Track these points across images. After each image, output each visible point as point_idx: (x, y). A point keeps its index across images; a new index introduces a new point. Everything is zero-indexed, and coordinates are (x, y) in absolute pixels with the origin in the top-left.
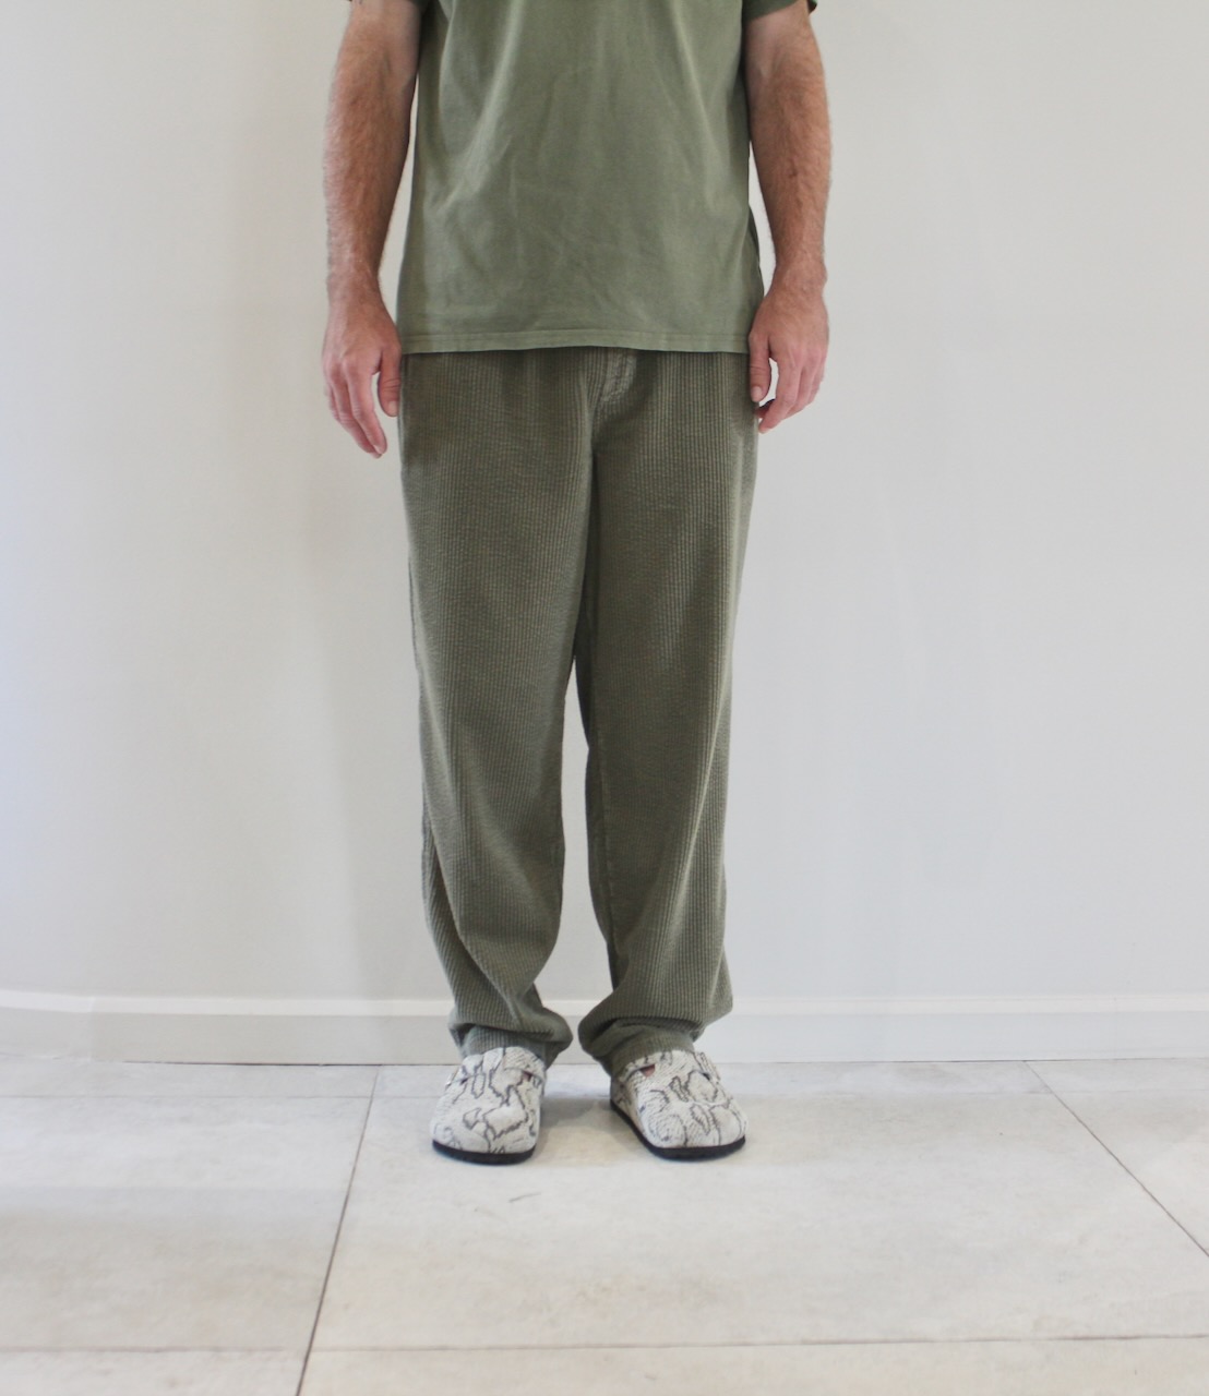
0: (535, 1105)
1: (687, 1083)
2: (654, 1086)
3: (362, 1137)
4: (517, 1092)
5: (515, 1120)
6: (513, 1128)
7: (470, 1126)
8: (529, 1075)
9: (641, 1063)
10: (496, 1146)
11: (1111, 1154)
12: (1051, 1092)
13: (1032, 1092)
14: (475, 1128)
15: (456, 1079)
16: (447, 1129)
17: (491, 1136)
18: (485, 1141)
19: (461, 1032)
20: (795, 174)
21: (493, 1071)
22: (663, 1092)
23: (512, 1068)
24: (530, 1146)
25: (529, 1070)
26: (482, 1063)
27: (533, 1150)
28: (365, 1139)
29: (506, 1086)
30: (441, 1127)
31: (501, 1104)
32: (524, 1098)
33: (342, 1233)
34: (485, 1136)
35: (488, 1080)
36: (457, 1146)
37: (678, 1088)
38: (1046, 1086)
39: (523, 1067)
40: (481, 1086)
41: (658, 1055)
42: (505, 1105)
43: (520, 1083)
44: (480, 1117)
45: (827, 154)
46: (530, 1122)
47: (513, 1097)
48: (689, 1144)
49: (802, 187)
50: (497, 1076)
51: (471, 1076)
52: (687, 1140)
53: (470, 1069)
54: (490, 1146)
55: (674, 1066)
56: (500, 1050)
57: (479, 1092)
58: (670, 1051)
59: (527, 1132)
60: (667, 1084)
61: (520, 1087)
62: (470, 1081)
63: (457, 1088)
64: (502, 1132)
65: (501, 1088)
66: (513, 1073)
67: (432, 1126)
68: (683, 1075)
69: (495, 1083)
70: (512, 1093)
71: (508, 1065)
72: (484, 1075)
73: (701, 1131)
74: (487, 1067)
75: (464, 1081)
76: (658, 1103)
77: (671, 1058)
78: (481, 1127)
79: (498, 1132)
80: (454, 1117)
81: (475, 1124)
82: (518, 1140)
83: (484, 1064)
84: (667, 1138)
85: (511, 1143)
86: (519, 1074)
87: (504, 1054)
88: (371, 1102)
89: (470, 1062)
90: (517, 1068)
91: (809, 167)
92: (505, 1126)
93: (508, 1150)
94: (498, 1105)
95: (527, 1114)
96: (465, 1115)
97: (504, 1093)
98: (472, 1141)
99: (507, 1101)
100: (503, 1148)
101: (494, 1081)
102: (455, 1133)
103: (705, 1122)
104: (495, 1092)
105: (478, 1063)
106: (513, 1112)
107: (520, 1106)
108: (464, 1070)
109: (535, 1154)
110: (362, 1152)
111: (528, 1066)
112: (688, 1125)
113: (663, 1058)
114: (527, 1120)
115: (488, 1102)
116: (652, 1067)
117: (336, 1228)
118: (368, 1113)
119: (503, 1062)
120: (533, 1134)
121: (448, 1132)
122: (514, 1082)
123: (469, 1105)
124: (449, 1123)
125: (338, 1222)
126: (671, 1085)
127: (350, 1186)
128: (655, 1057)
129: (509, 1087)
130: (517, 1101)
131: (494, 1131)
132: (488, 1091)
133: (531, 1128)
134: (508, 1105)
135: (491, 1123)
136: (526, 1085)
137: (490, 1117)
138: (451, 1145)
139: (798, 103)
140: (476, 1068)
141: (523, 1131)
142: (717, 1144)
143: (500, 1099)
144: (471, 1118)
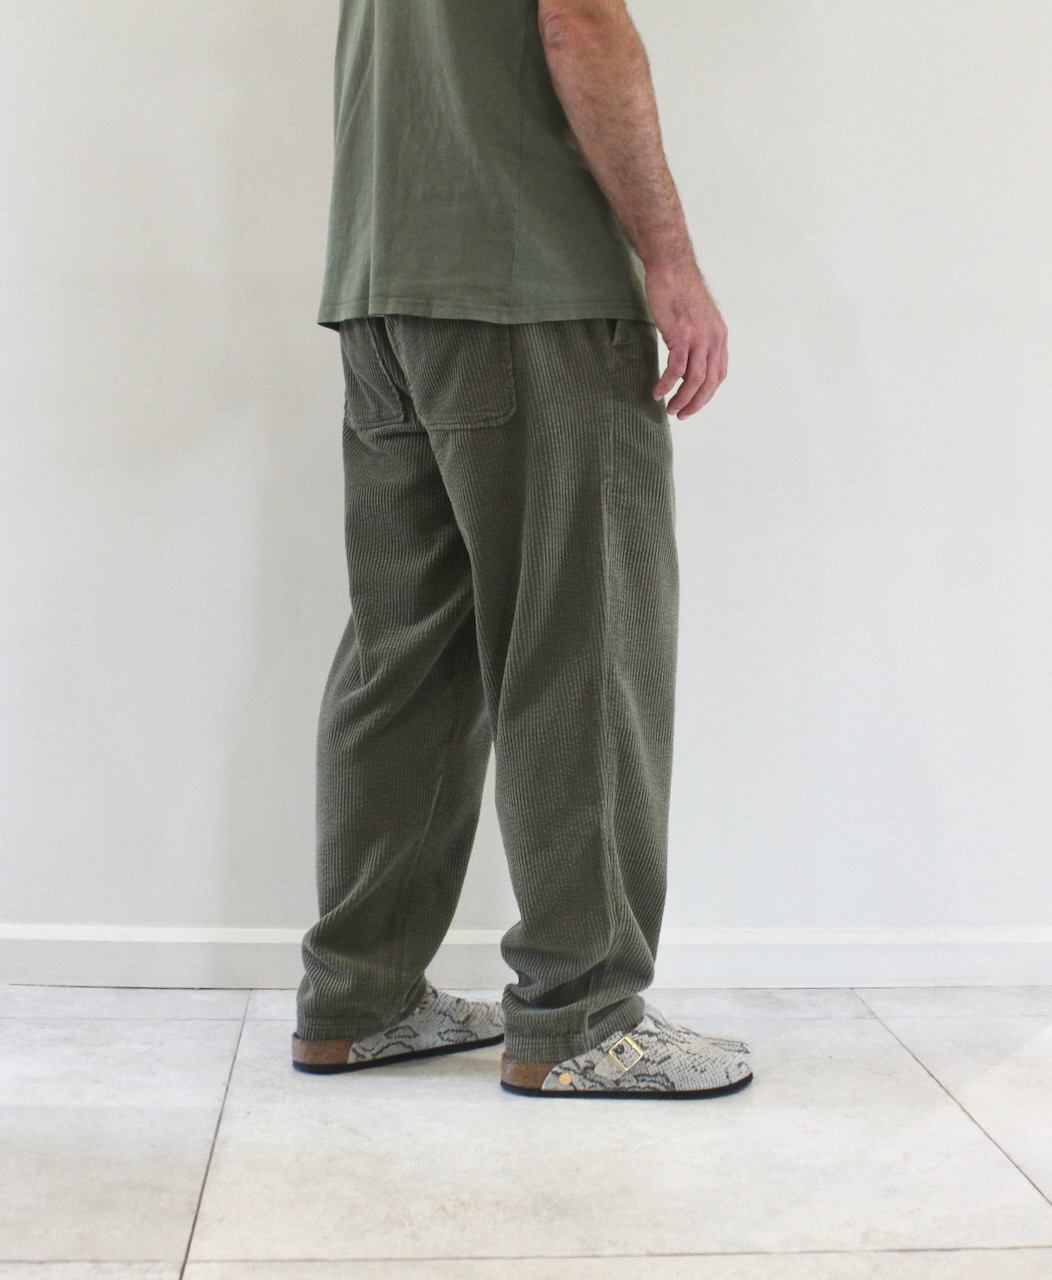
3: (235, 1058)
11: (932, 1076)
12: (877, 1018)
13: (860, 1018)
28: (238, 1059)
33: (215, 1150)
38: (872, 1013)
88: (243, 1024)
110: (234, 1072)
117: (211, 1144)
118: (240, 1035)
125: (212, 1139)
127: (224, 1104)
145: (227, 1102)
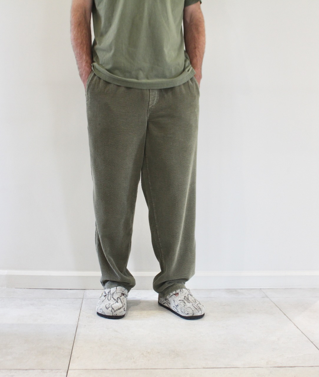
0: (125, 302)
1: (188, 297)
2: (180, 299)
4: (120, 299)
5: (119, 307)
6: (119, 309)
7: (107, 308)
8: (123, 294)
9: (174, 292)
10: (114, 314)
11: (285, 315)
12: (268, 298)
13: (263, 298)
14: (109, 309)
15: (103, 295)
16: (101, 309)
17: (113, 311)
18: (112, 312)
19: (104, 283)
20: (196, 48)
21: (113, 293)
22: (183, 301)
23: (118, 293)
24: (124, 314)
25: (123, 293)
26: (110, 291)
27: (125, 314)
28: (82, 310)
29: (117, 297)
30: (100, 308)
31: (116, 302)
32: (122, 301)
33: (76, 337)
34: (112, 311)
35: (112, 296)
36: (104, 314)
37: (186, 299)
38: (267, 296)
39: (122, 292)
40: (110, 297)
41: (179, 290)
42: (117, 303)
43: (121, 296)
44: (110, 306)
45: (204, 44)
46: (124, 307)
47: (119, 301)
48: (194, 315)
49: (197, 51)
50: (114, 295)
51: (107, 295)
52: (193, 314)
53: (107, 293)
54: (113, 314)
55: (184, 293)
56: (115, 288)
57: (109, 299)
58: (182, 289)
59: (123, 310)
60: (183, 298)
61: (121, 298)
62: (107, 296)
63: (103, 298)
64: (116, 310)
65: (116, 298)
66: (119, 294)
67: (97, 308)
68: (186, 295)
69: (114, 297)
70: (119, 299)
71: (117, 292)
72: (111, 294)
73: (197, 311)
74: (112, 292)
75: (105, 296)
76: (182, 304)
77: (183, 291)
78: (110, 309)
79: (115, 310)
80: (103, 306)
81: (109, 308)
82: (121, 312)
83: (111, 291)
84: (188, 314)
85: (118, 313)
86: (121, 294)
87: (116, 288)
88: (83, 300)
89: (107, 291)
90: (120, 293)
91: (200, 47)
92: (117, 309)
93: (118, 315)
94: (115, 303)
95: (123, 305)
96: (106, 305)
97: (117, 299)
98: (108, 313)
99: (117, 302)
100: (117, 314)
101: (113, 296)
102: (103, 310)
103: (198, 309)
104: (114, 299)
105: (109, 291)
106: (119, 305)
107: (121, 303)
108: (105, 292)
109: (125, 315)
110: (81, 314)
111: (123, 292)
112: (193, 310)
113: (180, 291)
114: (123, 307)
115: (112, 302)
116: (178, 293)
118: (82, 303)
119: (116, 291)
120: (124, 311)
121: (101, 310)
122: (119, 296)
123: (107, 303)
124: (102, 307)
125: (75, 333)
126: (184, 298)
128: (178, 291)
129: (118, 298)
130: (120, 302)
131: (114, 310)
132: (112, 299)
133: (124, 309)
134: (118, 303)
135: (113, 307)
136: (123, 297)
137: (112, 306)
138: (102, 314)
139: (197, 29)
140: (109, 292)
141: (122, 310)
142: (201, 315)
143: (115, 301)
144: (107, 306)
145: (79, 322)
